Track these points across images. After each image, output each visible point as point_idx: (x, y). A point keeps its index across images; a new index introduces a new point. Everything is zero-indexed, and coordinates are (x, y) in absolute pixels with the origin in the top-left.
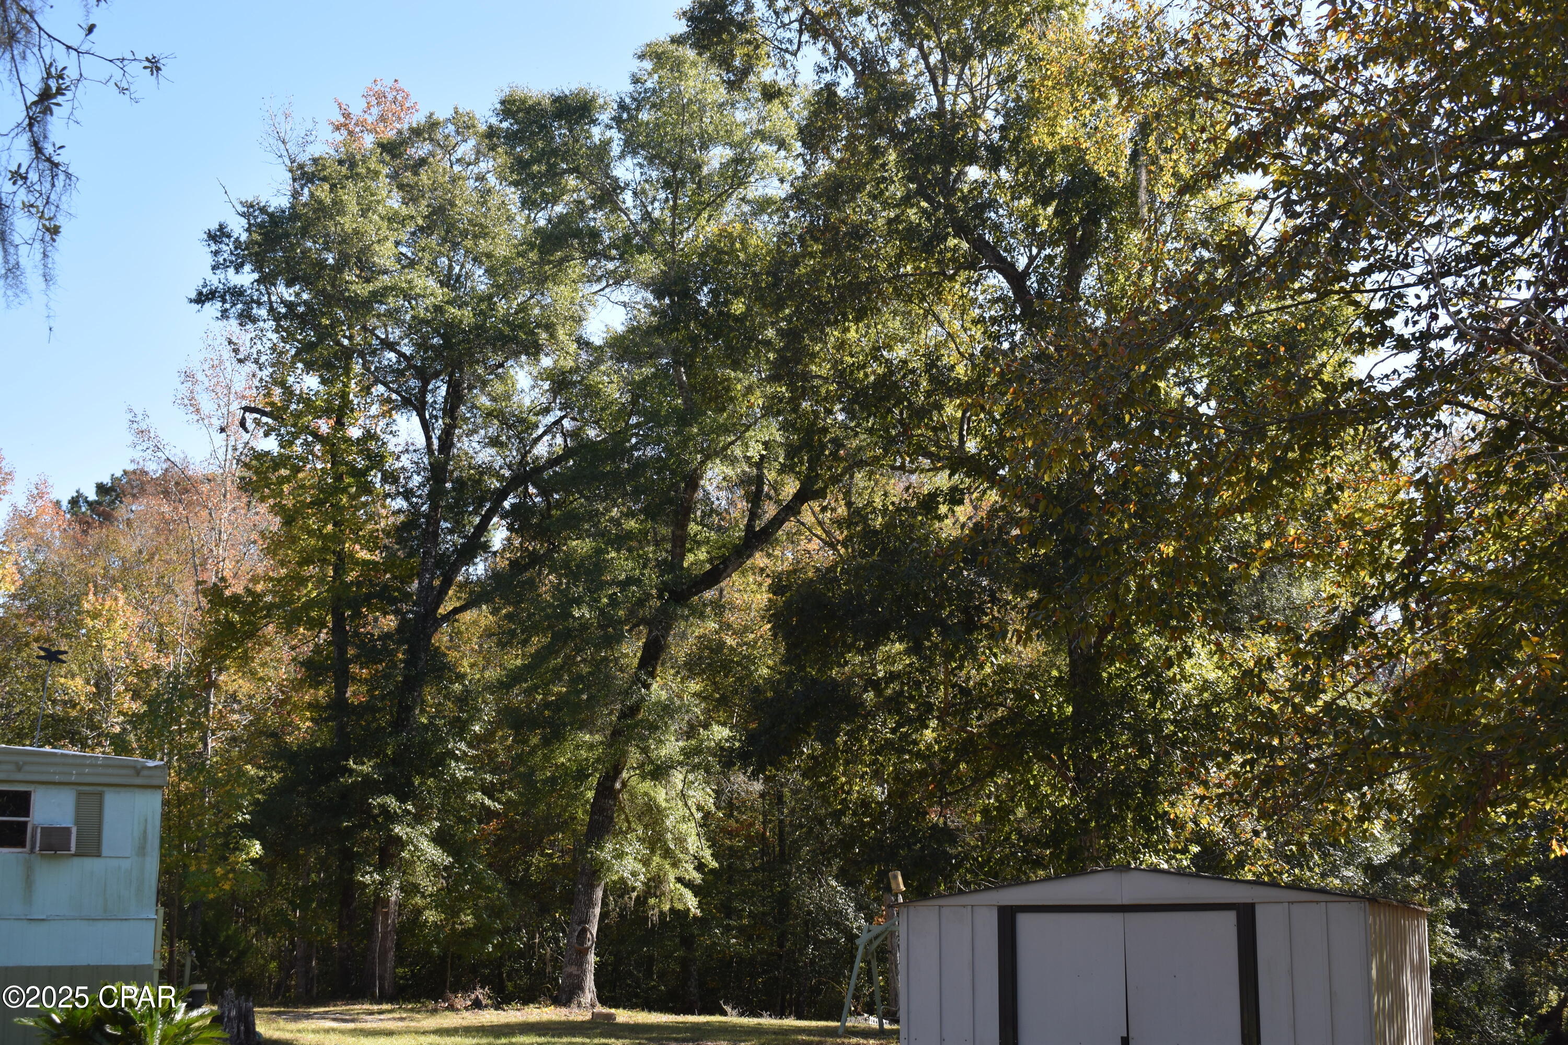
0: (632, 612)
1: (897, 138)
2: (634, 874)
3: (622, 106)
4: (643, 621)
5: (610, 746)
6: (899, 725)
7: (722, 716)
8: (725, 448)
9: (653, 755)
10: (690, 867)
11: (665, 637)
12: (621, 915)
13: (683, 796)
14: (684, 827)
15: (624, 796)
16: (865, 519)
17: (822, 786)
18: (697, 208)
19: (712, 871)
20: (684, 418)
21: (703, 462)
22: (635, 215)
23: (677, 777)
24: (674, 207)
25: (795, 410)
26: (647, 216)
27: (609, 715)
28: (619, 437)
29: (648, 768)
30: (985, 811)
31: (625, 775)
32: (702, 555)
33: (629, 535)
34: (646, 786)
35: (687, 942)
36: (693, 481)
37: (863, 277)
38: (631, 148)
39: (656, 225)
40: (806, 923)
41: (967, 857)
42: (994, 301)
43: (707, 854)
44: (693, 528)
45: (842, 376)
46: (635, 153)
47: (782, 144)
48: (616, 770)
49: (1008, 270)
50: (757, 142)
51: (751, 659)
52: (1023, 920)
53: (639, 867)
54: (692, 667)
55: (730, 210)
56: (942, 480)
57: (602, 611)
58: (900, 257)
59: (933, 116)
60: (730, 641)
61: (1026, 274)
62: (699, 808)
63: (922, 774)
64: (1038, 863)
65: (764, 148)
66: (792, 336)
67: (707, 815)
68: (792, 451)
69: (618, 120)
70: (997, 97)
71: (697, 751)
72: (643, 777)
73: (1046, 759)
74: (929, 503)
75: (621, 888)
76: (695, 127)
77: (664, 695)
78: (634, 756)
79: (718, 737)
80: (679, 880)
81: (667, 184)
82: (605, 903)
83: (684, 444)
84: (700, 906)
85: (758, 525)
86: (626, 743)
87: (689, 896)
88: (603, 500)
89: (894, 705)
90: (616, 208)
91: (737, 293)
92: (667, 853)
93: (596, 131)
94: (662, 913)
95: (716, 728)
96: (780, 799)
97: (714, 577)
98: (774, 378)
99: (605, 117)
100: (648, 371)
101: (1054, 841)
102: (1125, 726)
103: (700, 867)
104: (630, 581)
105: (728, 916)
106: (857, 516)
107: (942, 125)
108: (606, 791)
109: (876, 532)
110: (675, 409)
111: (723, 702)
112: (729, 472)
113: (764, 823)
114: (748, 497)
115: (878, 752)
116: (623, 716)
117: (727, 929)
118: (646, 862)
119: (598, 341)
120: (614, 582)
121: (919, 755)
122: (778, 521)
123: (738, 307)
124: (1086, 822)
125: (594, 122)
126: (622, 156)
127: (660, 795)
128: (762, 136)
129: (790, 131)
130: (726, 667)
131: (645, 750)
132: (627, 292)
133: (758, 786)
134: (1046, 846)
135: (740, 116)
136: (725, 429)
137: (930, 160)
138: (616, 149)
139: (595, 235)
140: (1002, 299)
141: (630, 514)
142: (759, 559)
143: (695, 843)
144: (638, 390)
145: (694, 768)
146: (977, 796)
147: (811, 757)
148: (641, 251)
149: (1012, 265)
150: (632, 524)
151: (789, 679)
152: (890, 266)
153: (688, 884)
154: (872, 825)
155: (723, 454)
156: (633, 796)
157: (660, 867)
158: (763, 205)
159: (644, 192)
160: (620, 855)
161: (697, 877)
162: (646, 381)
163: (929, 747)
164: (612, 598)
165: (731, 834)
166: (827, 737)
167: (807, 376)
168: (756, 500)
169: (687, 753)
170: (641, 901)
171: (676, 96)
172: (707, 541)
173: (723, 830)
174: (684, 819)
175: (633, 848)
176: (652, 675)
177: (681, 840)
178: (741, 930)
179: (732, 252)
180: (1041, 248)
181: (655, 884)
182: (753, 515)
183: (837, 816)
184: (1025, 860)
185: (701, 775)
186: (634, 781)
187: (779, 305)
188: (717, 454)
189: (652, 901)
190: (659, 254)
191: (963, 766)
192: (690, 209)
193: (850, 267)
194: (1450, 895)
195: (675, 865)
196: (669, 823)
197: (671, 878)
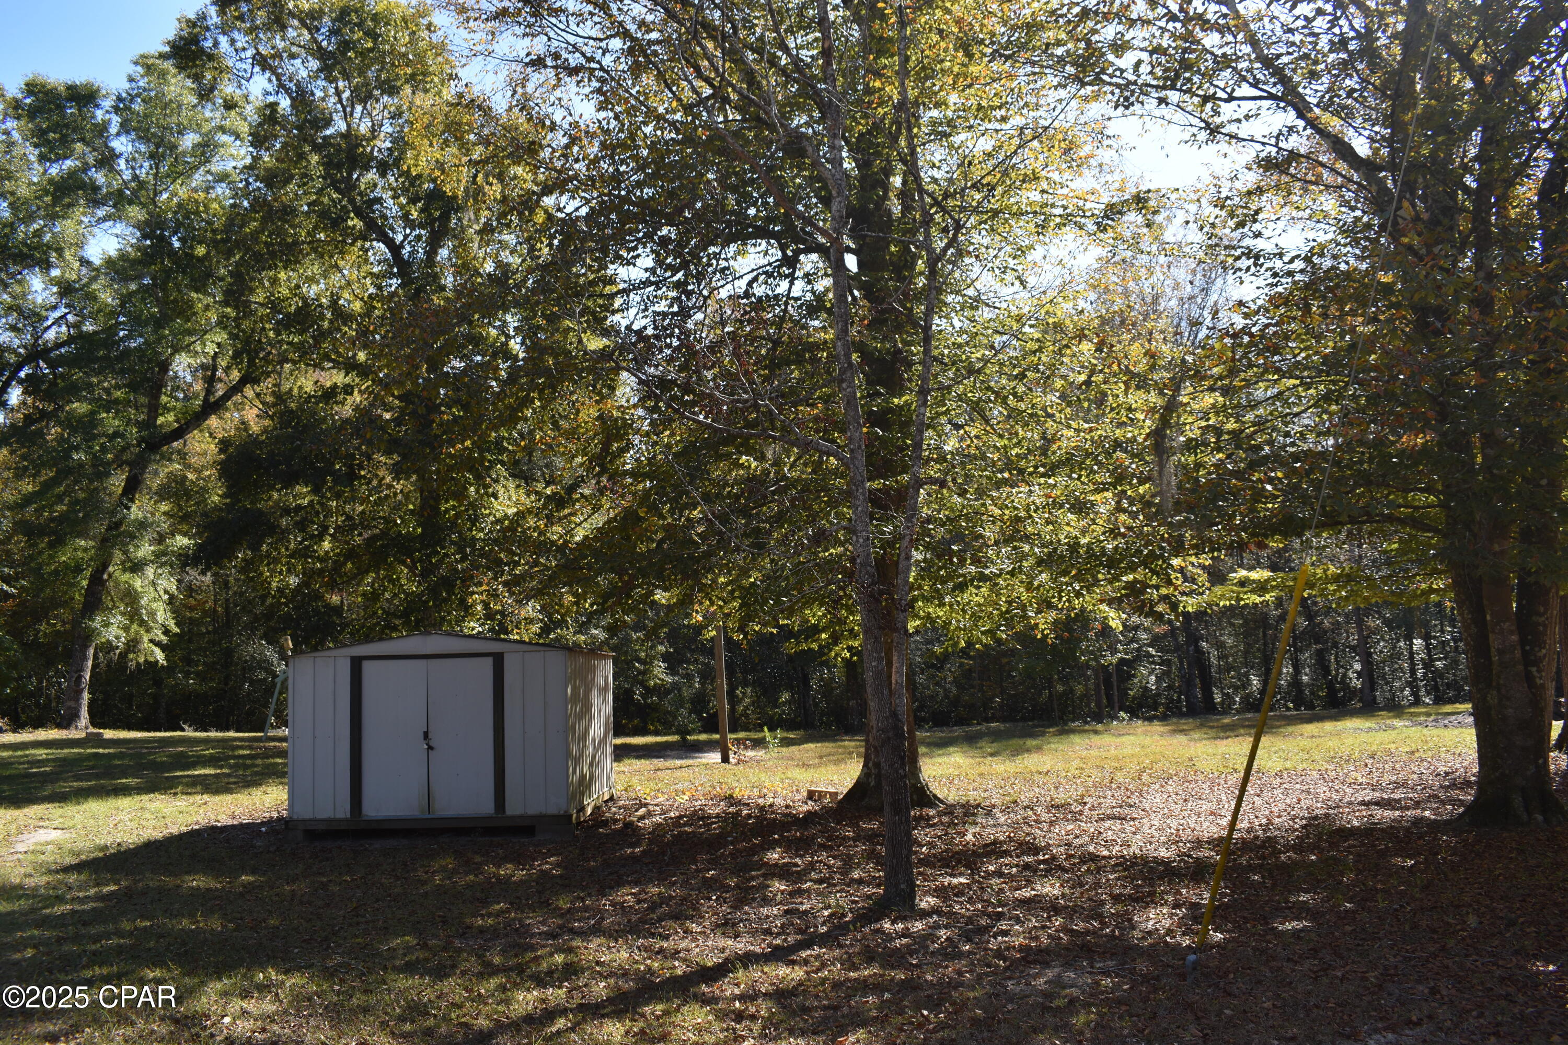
0: (117, 457)
1: (316, 148)
2: (117, 638)
3: (120, 99)
4: (127, 462)
5: (99, 549)
6: (304, 540)
7: (185, 528)
8: (189, 345)
9: (132, 556)
10: (159, 632)
11: (142, 474)
12: (108, 665)
13: (154, 584)
14: (154, 605)
15: (111, 584)
16: (284, 401)
17: (252, 579)
18: (174, 175)
19: (176, 634)
20: (159, 323)
21: (172, 354)
22: (127, 175)
23: (150, 571)
24: (156, 175)
25: (238, 326)
26: (135, 177)
27: (100, 528)
28: (111, 331)
29: (128, 565)
30: (364, 595)
31: (111, 569)
32: (171, 417)
33: (117, 401)
34: (126, 576)
35: (158, 683)
36: (165, 366)
37: (290, 240)
38: (125, 128)
39: (142, 185)
40: (244, 669)
41: (347, 625)
42: (379, 262)
43: (171, 624)
44: (164, 399)
45: (274, 305)
46: (128, 132)
47: (238, 137)
48: (105, 566)
49: (390, 243)
50: (219, 134)
51: (204, 490)
52: (367, 666)
53: (121, 632)
54: (163, 494)
55: (198, 178)
56: (338, 378)
57: (95, 455)
58: (315, 228)
59: (343, 136)
60: (191, 476)
61: (402, 246)
62: (166, 592)
63: (321, 572)
64: (395, 628)
65: (225, 138)
66: (237, 275)
67: (172, 597)
68: (237, 356)
69: (116, 109)
70: (387, 128)
71: (164, 553)
72: (124, 570)
73: (404, 563)
74: (330, 395)
75: (108, 647)
76: (175, 119)
77: (140, 515)
78: (118, 556)
79: (179, 544)
80: (151, 641)
81: (152, 156)
82: (95, 657)
83: (159, 340)
84: (167, 658)
85: (212, 400)
86: (113, 546)
87: (158, 651)
88: (96, 375)
89: (302, 526)
90: (112, 169)
91: (200, 243)
92: (142, 623)
93: (99, 114)
94: (138, 664)
95: (178, 537)
96: (226, 585)
97: (179, 433)
98: (226, 303)
99: (107, 104)
100: (133, 287)
101: (405, 615)
102: (452, 542)
103: (166, 632)
104: (116, 434)
105: (189, 665)
106: (280, 397)
107: (347, 143)
108: (97, 581)
109: (292, 411)
110: (153, 315)
111: (185, 518)
112: (192, 361)
113: (215, 601)
114: (204, 378)
115: (291, 556)
116: (110, 528)
117: (187, 675)
118: (126, 629)
119: (97, 261)
120: (104, 435)
121: (321, 559)
122: (227, 396)
123: (201, 251)
124: (427, 602)
125: (97, 106)
126: (118, 134)
127: (138, 583)
128: (222, 129)
129: (244, 129)
130: (188, 494)
131: (125, 552)
132: (120, 228)
133: (208, 578)
134: (399, 617)
135: (208, 114)
136: (190, 333)
137: (339, 167)
138: (113, 130)
139: (96, 188)
140: (386, 260)
141: (118, 387)
142: (213, 421)
143: (163, 615)
144: (125, 300)
145: (162, 565)
146: (358, 585)
147: (243, 560)
148: (130, 203)
149: (393, 240)
150: (118, 394)
151: (229, 508)
152: (308, 233)
153: (158, 644)
154: (286, 605)
155: (187, 348)
156: (117, 584)
157: (137, 633)
158: (223, 177)
159: (134, 159)
160: (107, 625)
161: (164, 639)
162: (131, 294)
163: (327, 553)
164: (102, 446)
165: (192, 609)
166: (255, 547)
167: (247, 303)
168: (211, 381)
169: (157, 555)
170: (124, 655)
171: (161, 95)
172: (174, 408)
173: (185, 606)
174: (155, 600)
175: (117, 619)
176: (132, 501)
177: (152, 614)
178: (198, 674)
179: (197, 213)
180: (413, 229)
181: (133, 645)
182: (209, 391)
183: (263, 598)
184: (386, 627)
185: (167, 569)
186: (117, 574)
187: (229, 254)
188: (183, 349)
189: (131, 656)
190: (143, 205)
191: (349, 565)
192: (168, 176)
193: (280, 232)
194: (662, 643)
195: (148, 631)
196: (143, 602)
197: (146, 639)
